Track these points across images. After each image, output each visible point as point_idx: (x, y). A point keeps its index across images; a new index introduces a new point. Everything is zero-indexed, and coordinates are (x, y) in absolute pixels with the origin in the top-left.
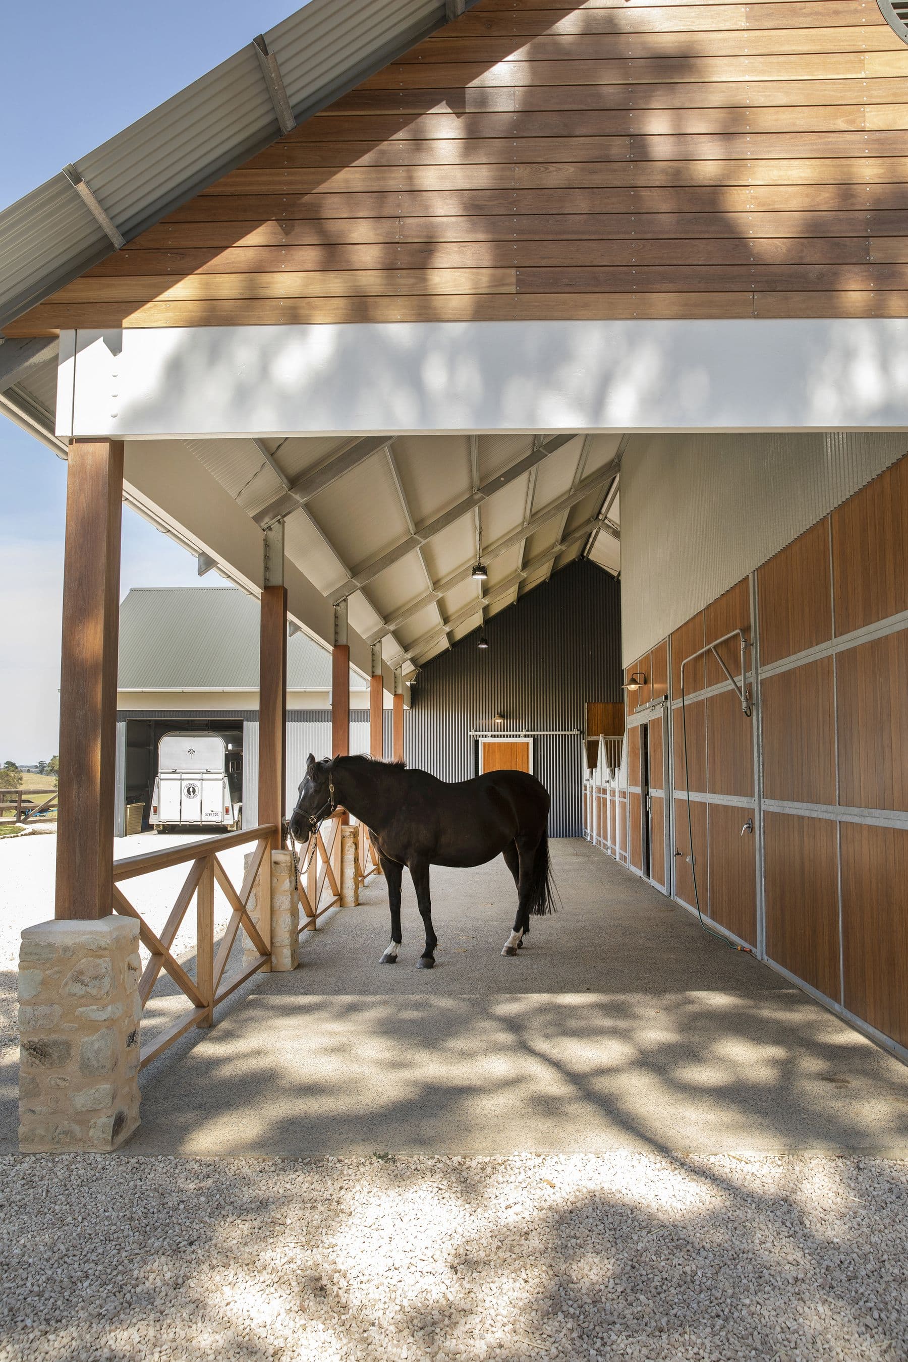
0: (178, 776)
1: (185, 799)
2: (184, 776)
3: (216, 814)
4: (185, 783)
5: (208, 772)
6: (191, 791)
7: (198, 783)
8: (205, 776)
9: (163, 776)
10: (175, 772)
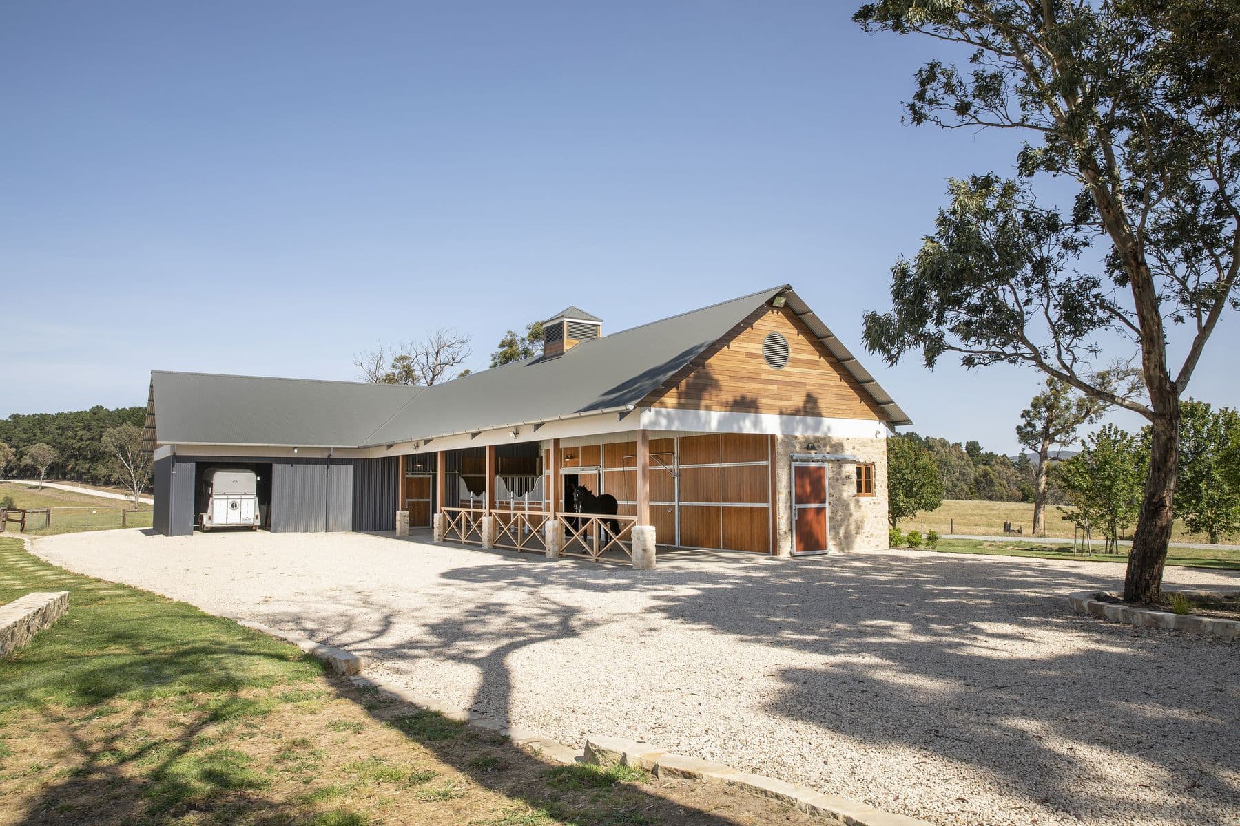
0: (226, 497)
1: (229, 510)
2: (230, 497)
3: (250, 519)
4: (230, 501)
5: (245, 494)
6: (234, 506)
7: (239, 501)
8: (243, 497)
9: (215, 497)
10: (224, 494)
